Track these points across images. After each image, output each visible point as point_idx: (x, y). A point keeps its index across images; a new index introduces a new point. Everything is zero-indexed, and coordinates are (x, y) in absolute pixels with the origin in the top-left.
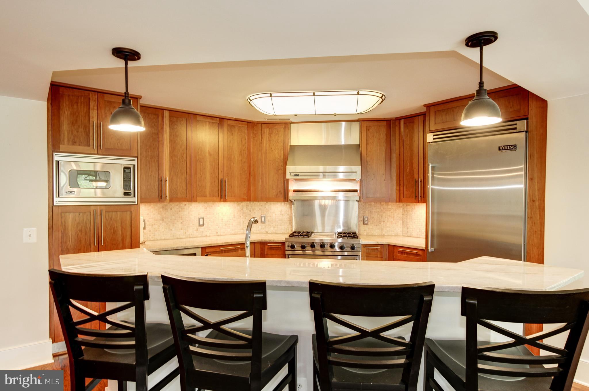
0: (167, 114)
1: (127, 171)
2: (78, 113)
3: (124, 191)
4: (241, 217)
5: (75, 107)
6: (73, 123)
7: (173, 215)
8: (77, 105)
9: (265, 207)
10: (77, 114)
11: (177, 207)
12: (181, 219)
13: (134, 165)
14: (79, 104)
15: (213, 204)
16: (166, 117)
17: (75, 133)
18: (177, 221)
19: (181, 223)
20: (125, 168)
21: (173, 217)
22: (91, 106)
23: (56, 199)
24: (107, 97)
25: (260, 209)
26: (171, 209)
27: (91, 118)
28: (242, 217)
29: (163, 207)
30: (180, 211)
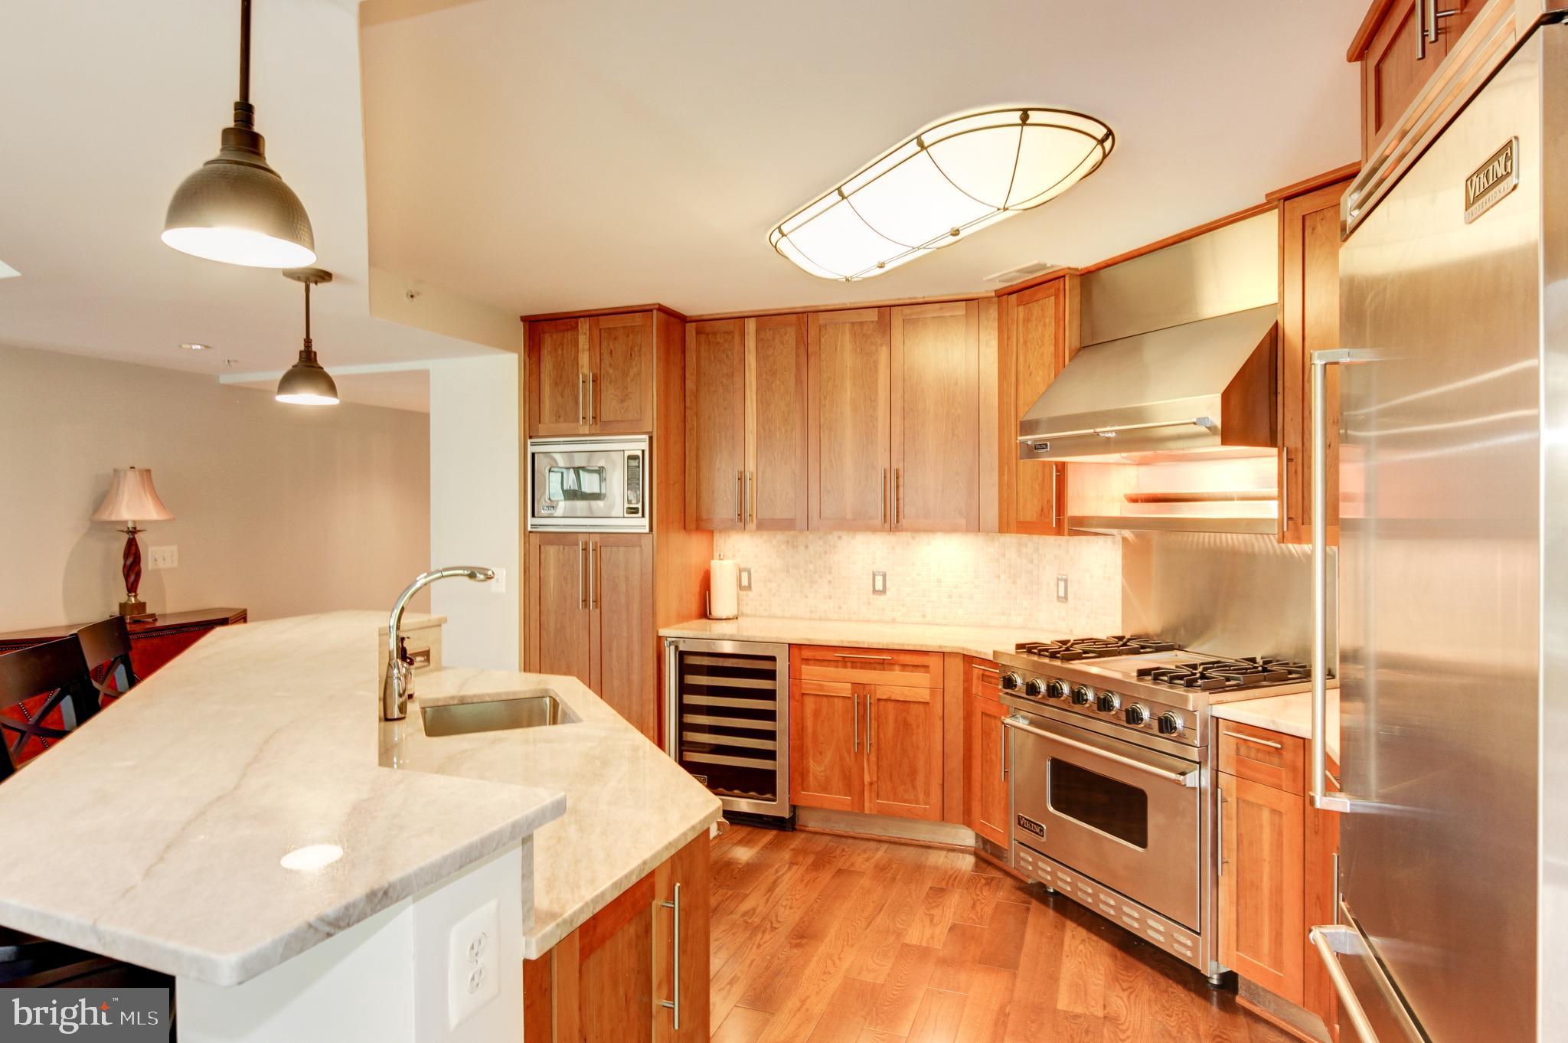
0: (751, 326)
1: (633, 463)
2: (564, 363)
3: (626, 506)
4: (999, 576)
5: (560, 352)
6: (556, 383)
7: (811, 562)
8: (563, 349)
9: (1068, 552)
10: (562, 364)
11: (821, 543)
12: (830, 573)
13: (643, 451)
14: (565, 347)
15: (913, 538)
16: (748, 334)
17: (559, 399)
18: (821, 577)
19: (830, 582)
20: (630, 458)
21: (811, 567)
22: (580, 347)
23: (530, 521)
24: (604, 323)
25: (1056, 557)
26: (807, 547)
27: (580, 367)
28: (1003, 577)
29: (788, 542)
30: (825, 553)
